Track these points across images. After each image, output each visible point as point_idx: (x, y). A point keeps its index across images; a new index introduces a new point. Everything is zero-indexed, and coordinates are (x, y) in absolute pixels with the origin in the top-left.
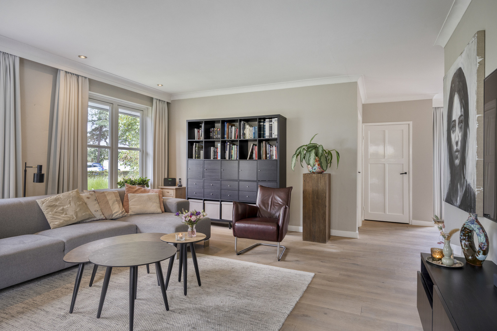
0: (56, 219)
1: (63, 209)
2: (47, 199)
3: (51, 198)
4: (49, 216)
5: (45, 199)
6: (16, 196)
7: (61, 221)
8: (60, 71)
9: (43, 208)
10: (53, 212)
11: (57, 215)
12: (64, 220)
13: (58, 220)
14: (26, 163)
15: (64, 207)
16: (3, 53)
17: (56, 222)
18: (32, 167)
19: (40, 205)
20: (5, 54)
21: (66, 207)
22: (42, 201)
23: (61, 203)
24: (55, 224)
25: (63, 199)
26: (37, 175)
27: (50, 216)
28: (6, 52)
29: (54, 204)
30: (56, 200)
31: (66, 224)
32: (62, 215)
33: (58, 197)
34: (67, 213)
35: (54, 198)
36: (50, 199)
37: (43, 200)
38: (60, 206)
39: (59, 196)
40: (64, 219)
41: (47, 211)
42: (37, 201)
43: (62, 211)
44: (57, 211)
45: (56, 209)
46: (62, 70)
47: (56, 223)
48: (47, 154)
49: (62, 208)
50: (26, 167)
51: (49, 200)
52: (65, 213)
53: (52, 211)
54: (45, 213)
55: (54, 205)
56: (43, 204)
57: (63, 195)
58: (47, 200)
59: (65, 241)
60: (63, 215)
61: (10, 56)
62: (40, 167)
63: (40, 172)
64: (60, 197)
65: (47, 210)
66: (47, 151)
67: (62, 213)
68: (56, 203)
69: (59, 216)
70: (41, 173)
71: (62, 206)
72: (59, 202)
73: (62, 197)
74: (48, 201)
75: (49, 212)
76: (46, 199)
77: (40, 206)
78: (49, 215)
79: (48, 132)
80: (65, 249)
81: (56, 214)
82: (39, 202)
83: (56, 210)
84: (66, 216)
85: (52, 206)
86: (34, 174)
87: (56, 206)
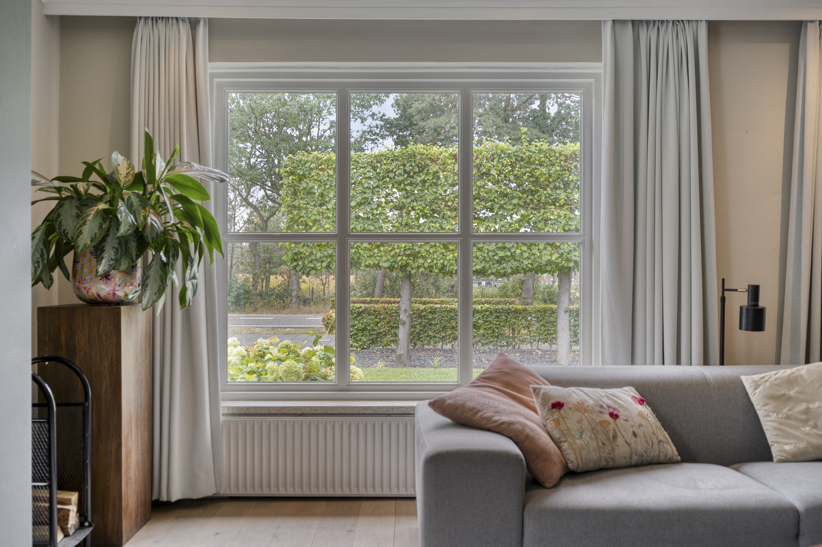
0: (788, 436)
1: (807, 411)
2: (766, 378)
3: (776, 374)
4: (769, 425)
5: (762, 375)
6: (706, 362)
7: (802, 445)
8: (806, 26)
9: (756, 398)
10: (780, 416)
11: (791, 426)
12: (809, 443)
13: (793, 441)
14: (723, 280)
15: (811, 406)
16: (673, 23)
17: (787, 444)
18: (736, 290)
19: (749, 391)
20: (677, 23)
21: (817, 405)
22: (755, 381)
23: (801, 393)
24: (785, 451)
25: (808, 382)
26: (748, 309)
27: (771, 426)
28: (680, 19)
29: (783, 392)
30: (791, 381)
31: (812, 456)
32: (804, 427)
33: (795, 374)
34: (819, 423)
35: (785, 375)
36: (773, 378)
37: (756, 377)
38: (801, 401)
39: (797, 370)
40: (809, 439)
41: (765, 411)
42: (743, 378)
43: (804, 417)
44: (790, 413)
45: (787, 408)
46: (812, 22)
47: (787, 447)
48: (779, 255)
49: (803, 406)
50: (724, 290)
51: (771, 379)
52: (811, 423)
53: (777, 411)
54: (760, 413)
55: (784, 395)
56: (756, 389)
57: (808, 371)
58: (767, 381)
59: (799, 505)
60: (808, 428)
61: (686, 25)
62: (754, 291)
63: (755, 303)
64: (801, 376)
65: (767, 407)
66: (779, 248)
67: (806, 422)
68: (790, 391)
69: (797, 428)
70: (757, 305)
71: (805, 401)
72: (796, 389)
73: (805, 376)
74: (768, 384)
75: (770, 414)
76: (763, 378)
77: (750, 394)
78: (771, 421)
79: (779, 197)
80: (801, 533)
81: (788, 421)
82: (747, 381)
83: (790, 410)
84: (815, 431)
85: (778, 399)
86: (741, 308)
87: (789, 399)
